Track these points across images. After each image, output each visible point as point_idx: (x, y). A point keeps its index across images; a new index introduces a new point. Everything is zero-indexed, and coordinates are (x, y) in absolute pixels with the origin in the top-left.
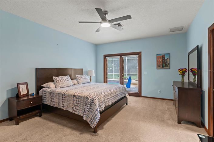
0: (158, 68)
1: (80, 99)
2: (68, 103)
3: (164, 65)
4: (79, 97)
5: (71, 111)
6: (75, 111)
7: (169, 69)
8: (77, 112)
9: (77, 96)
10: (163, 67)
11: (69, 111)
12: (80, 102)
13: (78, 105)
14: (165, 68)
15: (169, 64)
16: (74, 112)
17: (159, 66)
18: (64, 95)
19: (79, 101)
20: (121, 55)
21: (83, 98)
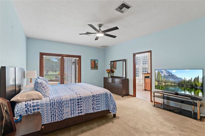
0: (92, 69)
1: (100, 97)
2: (88, 105)
3: (95, 67)
4: (99, 96)
5: (92, 112)
6: (97, 109)
7: (98, 69)
8: (99, 109)
9: (97, 95)
10: (94, 68)
11: (90, 112)
12: (101, 99)
13: (99, 103)
14: (96, 69)
15: (98, 67)
16: (96, 111)
17: (93, 68)
18: (81, 99)
19: (99, 99)
20: (62, 56)
21: (103, 95)
